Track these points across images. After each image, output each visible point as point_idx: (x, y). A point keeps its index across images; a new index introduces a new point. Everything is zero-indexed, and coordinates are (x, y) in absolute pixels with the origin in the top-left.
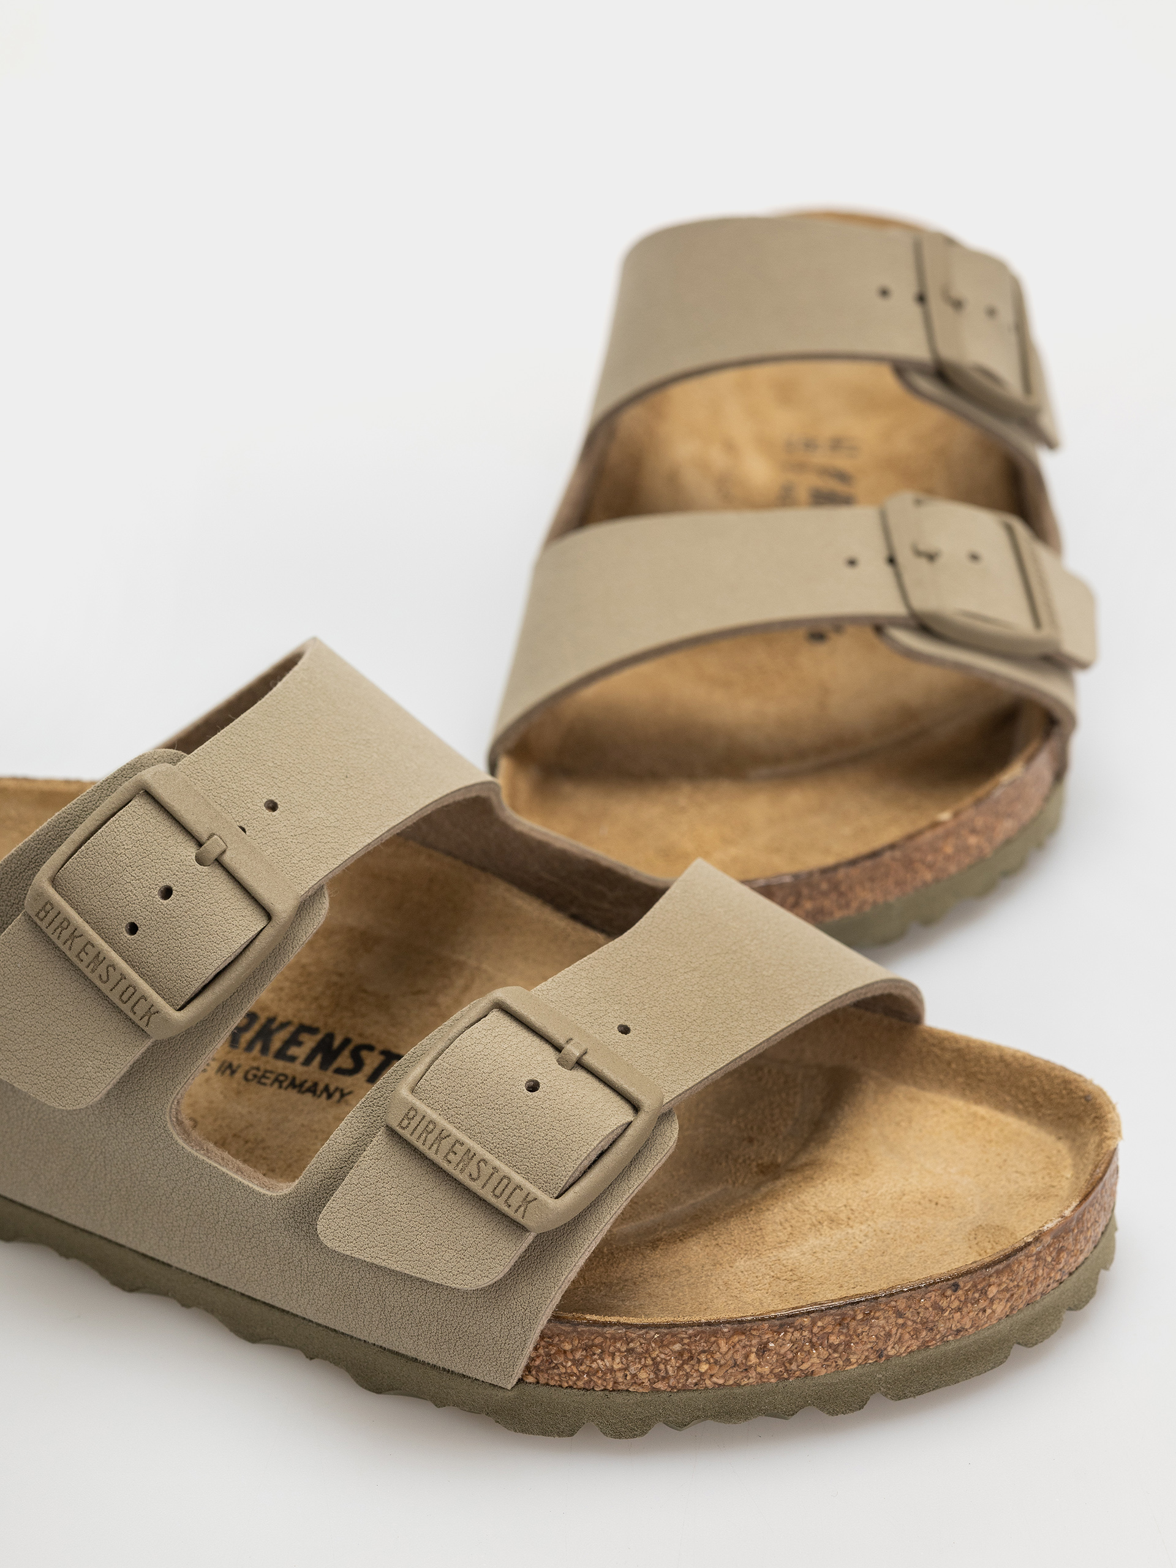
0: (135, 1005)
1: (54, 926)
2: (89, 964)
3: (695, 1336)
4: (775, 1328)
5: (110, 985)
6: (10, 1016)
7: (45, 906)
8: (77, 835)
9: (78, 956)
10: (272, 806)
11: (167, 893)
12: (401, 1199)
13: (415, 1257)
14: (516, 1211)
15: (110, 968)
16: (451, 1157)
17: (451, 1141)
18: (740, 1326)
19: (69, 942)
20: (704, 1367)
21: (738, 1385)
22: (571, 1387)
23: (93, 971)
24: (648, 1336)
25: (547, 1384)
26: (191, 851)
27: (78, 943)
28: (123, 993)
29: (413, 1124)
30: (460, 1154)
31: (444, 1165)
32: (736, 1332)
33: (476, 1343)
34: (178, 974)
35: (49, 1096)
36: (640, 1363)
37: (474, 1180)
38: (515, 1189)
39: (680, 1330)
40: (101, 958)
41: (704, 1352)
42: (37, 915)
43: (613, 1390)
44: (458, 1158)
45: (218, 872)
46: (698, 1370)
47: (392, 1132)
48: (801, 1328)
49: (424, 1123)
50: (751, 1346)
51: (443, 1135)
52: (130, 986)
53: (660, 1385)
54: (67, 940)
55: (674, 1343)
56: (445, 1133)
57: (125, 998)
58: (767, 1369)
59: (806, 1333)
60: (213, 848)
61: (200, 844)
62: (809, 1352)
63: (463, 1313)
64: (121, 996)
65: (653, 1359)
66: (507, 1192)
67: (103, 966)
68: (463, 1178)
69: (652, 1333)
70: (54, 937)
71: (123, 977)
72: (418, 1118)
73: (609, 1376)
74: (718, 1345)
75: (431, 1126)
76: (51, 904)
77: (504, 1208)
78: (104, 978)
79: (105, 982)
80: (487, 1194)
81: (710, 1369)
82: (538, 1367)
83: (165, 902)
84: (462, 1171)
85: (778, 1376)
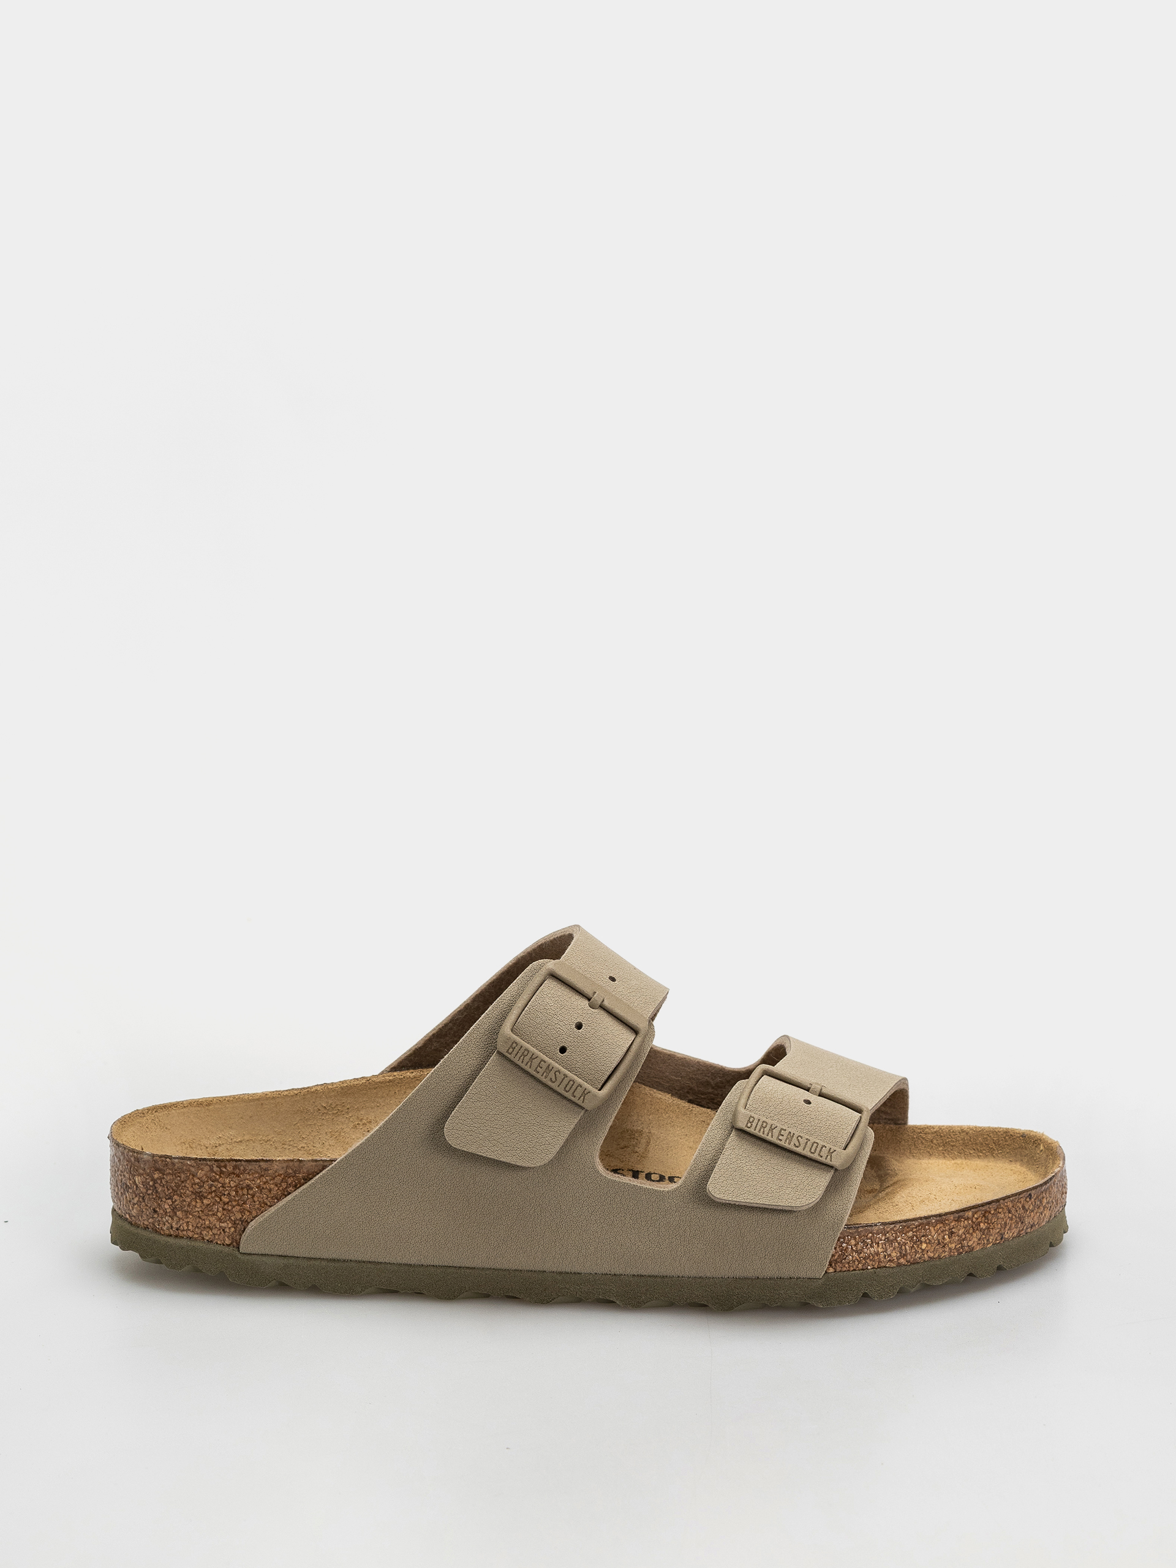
0: (574, 1092)
1: (519, 1055)
2: (543, 1074)
3: (919, 1226)
4: (956, 1219)
5: (557, 1083)
6: (493, 1119)
7: (512, 1045)
8: (520, 1004)
9: (536, 1070)
10: (613, 979)
11: (579, 1026)
12: (753, 1167)
13: (770, 1195)
14: (826, 1159)
15: (557, 1073)
16: (781, 1137)
17: (778, 1129)
18: (941, 1218)
19: (529, 1064)
20: (924, 1246)
21: (939, 1257)
22: (855, 1270)
23: (546, 1077)
24: (895, 1229)
25: (840, 1271)
26: (587, 1002)
27: (536, 1062)
28: (566, 1086)
29: (754, 1124)
30: (785, 1135)
31: (778, 1142)
32: (937, 1222)
33: (804, 1249)
34: (595, 1070)
35: (524, 1160)
36: (892, 1246)
37: (798, 1147)
38: (822, 1148)
39: (911, 1223)
40: (550, 1068)
41: (923, 1236)
42: (507, 1052)
43: (878, 1268)
44: (785, 1137)
45: (602, 1012)
46: (921, 1248)
47: (741, 1131)
48: (968, 1219)
49: (760, 1123)
50: (946, 1230)
51: (773, 1128)
52: (570, 1080)
53: (902, 1261)
54: (528, 1062)
55: (908, 1232)
56: (773, 1127)
57: (567, 1089)
58: (953, 1245)
59: (970, 1222)
60: (597, 998)
61: (589, 999)
62: (972, 1234)
63: (796, 1231)
64: (565, 1088)
65: (899, 1244)
66: (818, 1149)
67: (553, 1072)
68: (791, 1147)
69: (898, 1226)
70: (519, 1063)
71: (565, 1076)
72: (756, 1121)
73: (876, 1258)
74: (930, 1231)
75: (765, 1124)
76: (516, 1043)
77: (819, 1158)
78: (554, 1079)
79: (554, 1082)
80: (807, 1153)
81: (927, 1246)
82: (836, 1260)
83: (580, 1031)
84: (789, 1144)
85: (958, 1250)
